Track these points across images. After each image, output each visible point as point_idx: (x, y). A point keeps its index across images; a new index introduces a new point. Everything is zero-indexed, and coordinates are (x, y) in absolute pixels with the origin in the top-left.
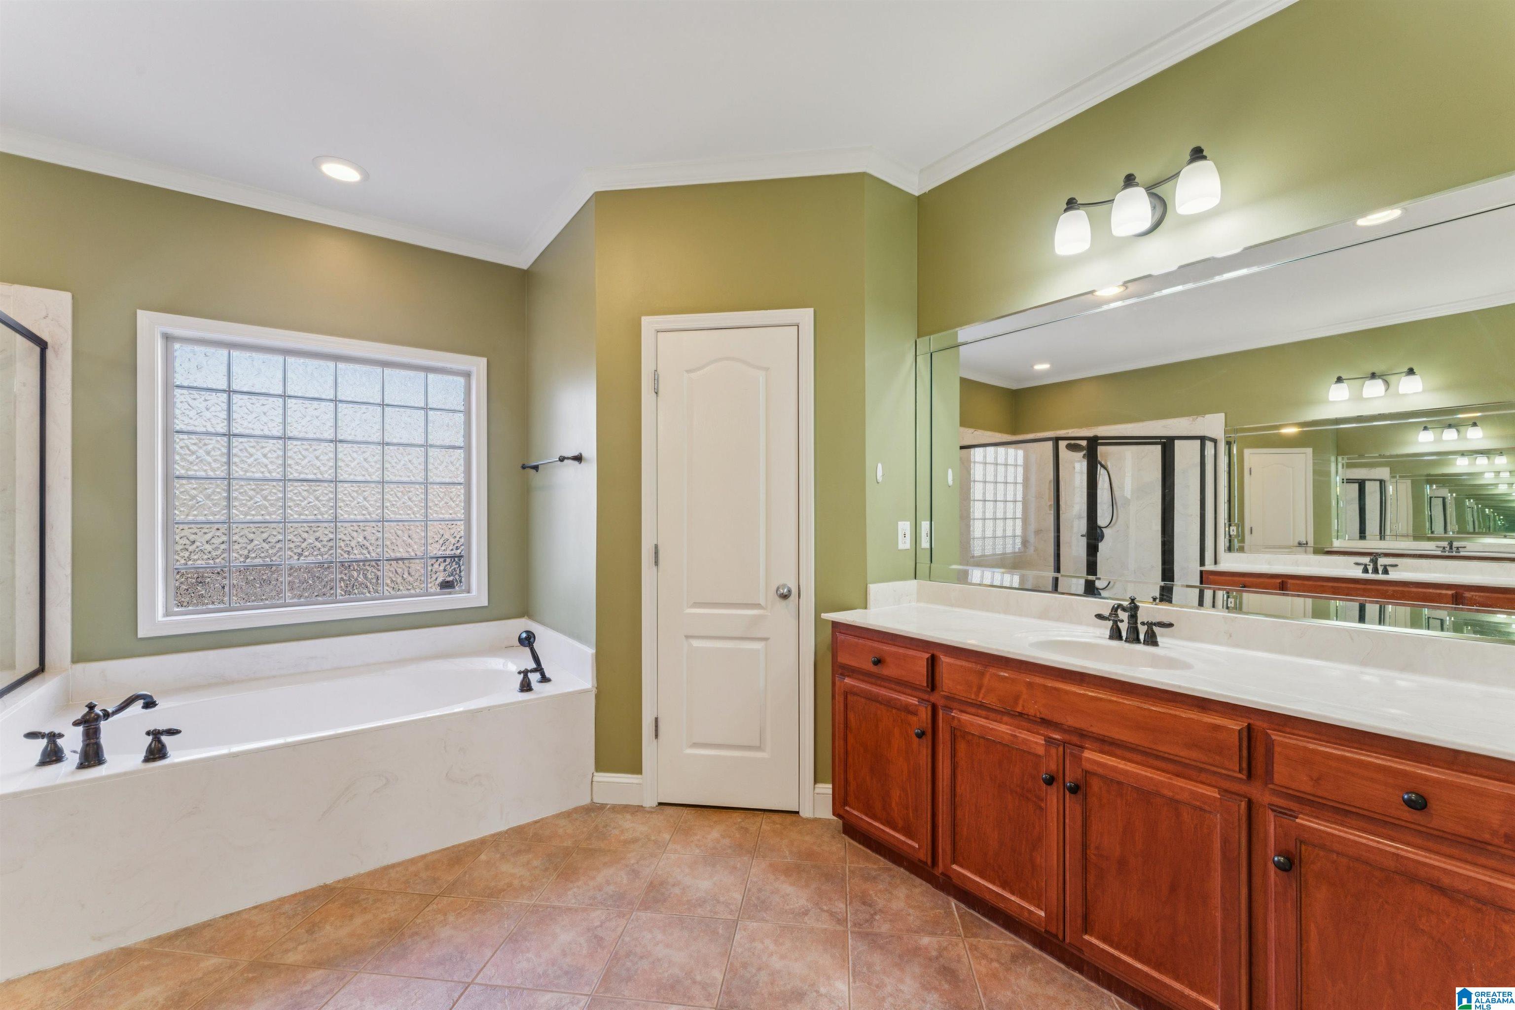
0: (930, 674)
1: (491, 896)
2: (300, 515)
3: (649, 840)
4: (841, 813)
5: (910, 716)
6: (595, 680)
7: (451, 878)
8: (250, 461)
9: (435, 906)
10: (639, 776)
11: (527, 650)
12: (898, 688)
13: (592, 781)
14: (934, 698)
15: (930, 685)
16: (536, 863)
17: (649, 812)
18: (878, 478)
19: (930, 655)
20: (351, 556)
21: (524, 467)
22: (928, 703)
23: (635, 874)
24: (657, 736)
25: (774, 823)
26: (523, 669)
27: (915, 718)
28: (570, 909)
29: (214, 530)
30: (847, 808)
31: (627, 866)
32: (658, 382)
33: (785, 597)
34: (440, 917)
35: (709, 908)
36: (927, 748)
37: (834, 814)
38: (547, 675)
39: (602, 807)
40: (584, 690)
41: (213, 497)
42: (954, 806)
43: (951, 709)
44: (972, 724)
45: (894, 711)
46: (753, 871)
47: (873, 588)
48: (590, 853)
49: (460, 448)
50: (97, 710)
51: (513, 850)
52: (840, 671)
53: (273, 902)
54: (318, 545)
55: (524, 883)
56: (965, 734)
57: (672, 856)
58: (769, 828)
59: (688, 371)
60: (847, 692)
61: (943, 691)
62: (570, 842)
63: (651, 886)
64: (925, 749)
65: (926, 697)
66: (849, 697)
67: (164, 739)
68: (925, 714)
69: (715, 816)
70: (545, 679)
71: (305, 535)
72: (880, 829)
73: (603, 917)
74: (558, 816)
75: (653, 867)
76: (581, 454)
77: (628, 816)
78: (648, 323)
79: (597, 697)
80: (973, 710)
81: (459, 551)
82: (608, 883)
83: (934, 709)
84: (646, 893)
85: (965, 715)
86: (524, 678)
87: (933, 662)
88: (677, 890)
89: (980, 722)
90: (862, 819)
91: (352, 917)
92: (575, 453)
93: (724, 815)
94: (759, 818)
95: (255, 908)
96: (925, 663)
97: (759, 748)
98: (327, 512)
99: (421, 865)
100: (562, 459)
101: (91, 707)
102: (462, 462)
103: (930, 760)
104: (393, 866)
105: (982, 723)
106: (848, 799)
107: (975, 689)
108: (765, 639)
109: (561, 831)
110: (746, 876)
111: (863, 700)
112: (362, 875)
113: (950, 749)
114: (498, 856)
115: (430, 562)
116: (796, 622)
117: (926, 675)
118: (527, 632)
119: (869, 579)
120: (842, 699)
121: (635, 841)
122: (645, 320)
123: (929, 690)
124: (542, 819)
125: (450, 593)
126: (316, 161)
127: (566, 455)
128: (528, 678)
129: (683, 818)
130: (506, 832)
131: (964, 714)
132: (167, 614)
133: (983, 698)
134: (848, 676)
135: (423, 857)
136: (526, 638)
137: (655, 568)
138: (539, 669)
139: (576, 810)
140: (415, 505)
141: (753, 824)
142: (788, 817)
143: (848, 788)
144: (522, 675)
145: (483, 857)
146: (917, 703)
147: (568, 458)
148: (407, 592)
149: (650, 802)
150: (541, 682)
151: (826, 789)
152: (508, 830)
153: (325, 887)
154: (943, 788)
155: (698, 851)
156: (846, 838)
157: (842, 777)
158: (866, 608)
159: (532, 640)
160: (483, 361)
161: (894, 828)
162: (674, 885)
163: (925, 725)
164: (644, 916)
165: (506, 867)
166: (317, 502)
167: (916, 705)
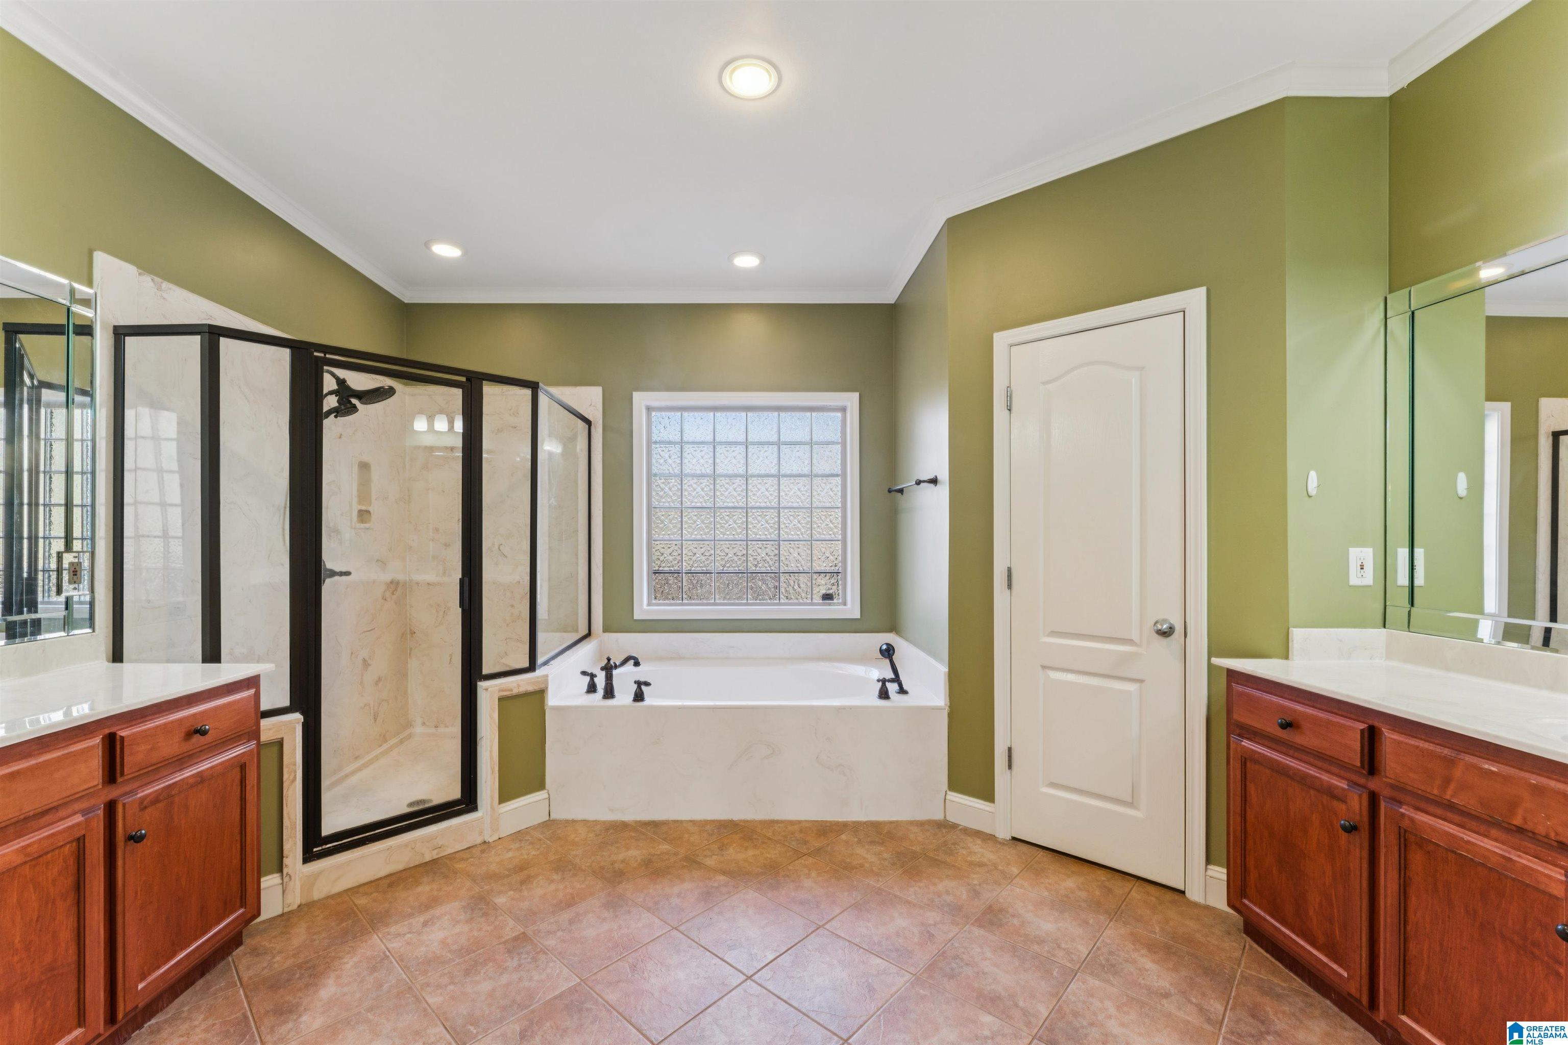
0: (1366, 751)
1: (845, 868)
2: (724, 535)
3: (996, 868)
4: (1238, 905)
5: (1335, 803)
6: (948, 699)
7: (817, 844)
8: (694, 494)
9: (803, 861)
10: (992, 805)
11: (887, 661)
12: (1320, 764)
13: (945, 799)
14: (1374, 784)
15: (1366, 766)
16: (886, 855)
17: (1000, 843)
18: (1310, 490)
19: (1366, 725)
20: (757, 569)
21: (890, 491)
22: (1364, 790)
23: (976, 894)
24: (1010, 767)
25: (1148, 894)
26: (881, 678)
27: (1344, 807)
28: (908, 902)
29: (673, 545)
30: (1246, 902)
31: (969, 885)
32: (1011, 398)
33: (1166, 633)
34: (806, 871)
35: (1047, 948)
36: (1361, 847)
37: (1230, 904)
38: (905, 687)
39: (954, 826)
40: (937, 706)
41: (673, 521)
42: (1404, 940)
43: (1401, 803)
44: (1434, 829)
45: (1312, 792)
46: (1108, 932)
47: (1297, 634)
48: (936, 863)
49: (837, 475)
50: (612, 662)
51: (869, 839)
52: (1238, 731)
53: (701, 821)
54: (736, 558)
55: (874, 868)
56: (1422, 843)
57: (1018, 890)
58: (1139, 897)
59: (1044, 383)
60: (1245, 758)
61: (1387, 777)
62: (918, 848)
63: (990, 909)
64: (1358, 850)
65: (1362, 781)
66: (1248, 764)
67: (643, 687)
68: (1357, 804)
69: (1075, 867)
70: (902, 691)
71: (727, 550)
72: (1291, 938)
73: (938, 919)
74: (911, 823)
75: (995, 893)
76: (936, 477)
77: (979, 842)
78: (1001, 339)
79: (951, 716)
80: (1439, 811)
81: (837, 568)
82: (948, 893)
83: (1374, 799)
84: (982, 914)
85: (1423, 814)
86: (882, 686)
87: (1372, 736)
88: (1016, 922)
89: (1446, 829)
90: (1265, 919)
91: (746, 848)
92: (931, 476)
93: (1086, 869)
94: (1129, 884)
95: (691, 821)
96: (1359, 737)
97: (1131, 805)
98: (741, 532)
99: (796, 827)
100: (918, 483)
101: (609, 659)
102: (839, 488)
103: (1365, 865)
104: (778, 822)
105: (1451, 831)
106: (1247, 890)
107: (1438, 782)
108: (1141, 681)
109: (912, 836)
110: (1098, 935)
111: (1268, 771)
112: (756, 821)
113: (1397, 856)
114: (856, 840)
115: (815, 576)
116: (1178, 666)
117: (1359, 751)
118: (887, 644)
119: (1292, 620)
120: (1238, 766)
121: (981, 865)
122: (997, 336)
123: (1364, 772)
124: (897, 821)
125: (830, 605)
126: (730, 258)
127: (922, 479)
128: (886, 687)
129: (1037, 858)
130: (865, 823)
131: (1419, 813)
132: (649, 604)
133: (1452, 796)
134: (1248, 739)
135: (799, 822)
136: (886, 650)
137: (1008, 592)
138: (897, 679)
139: (929, 822)
140: (803, 527)
141: (1120, 887)
142: (1169, 895)
143: (1247, 877)
144: (880, 684)
145: (843, 837)
146: (1346, 787)
147: (924, 481)
148: (796, 601)
149: (1004, 834)
150: (899, 693)
151: (1219, 873)
152: (866, 822)
153: (732, 821)
154: (1385, 907)
155: (1046, 893)
156: (1248, 939)
157: (1239, 861)
158: (1287, 657)
159: (891, 651)
160: (855, 396)
161: (1313, 944)
162: (1013, 916)
163: (1357, 818)
164: (977, 932)
165: (860, 851)
166: (734, 525)
167: (1343, 789)
